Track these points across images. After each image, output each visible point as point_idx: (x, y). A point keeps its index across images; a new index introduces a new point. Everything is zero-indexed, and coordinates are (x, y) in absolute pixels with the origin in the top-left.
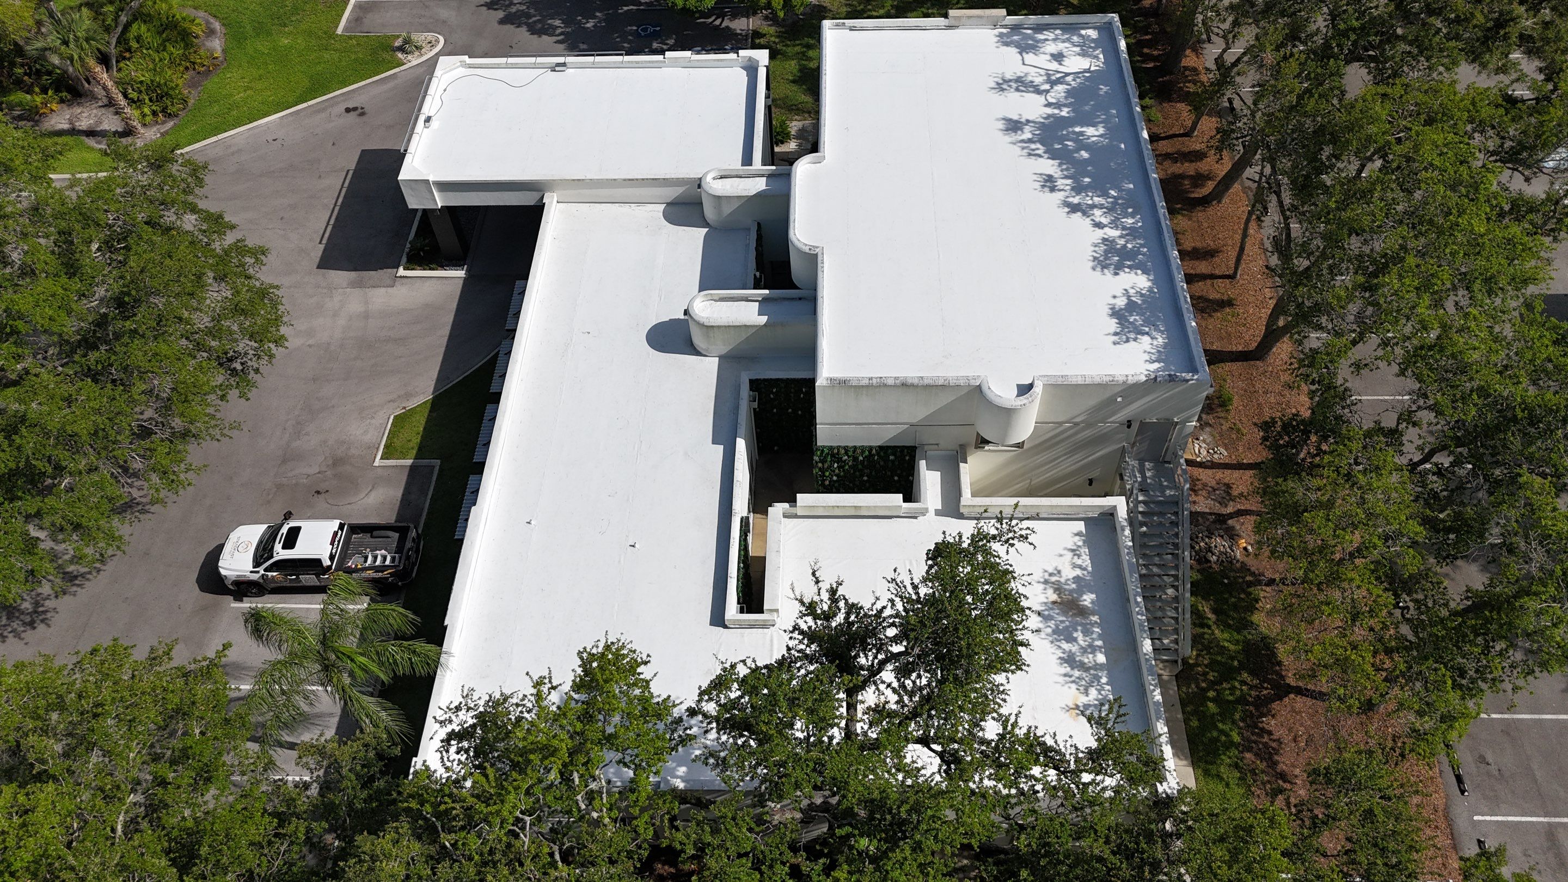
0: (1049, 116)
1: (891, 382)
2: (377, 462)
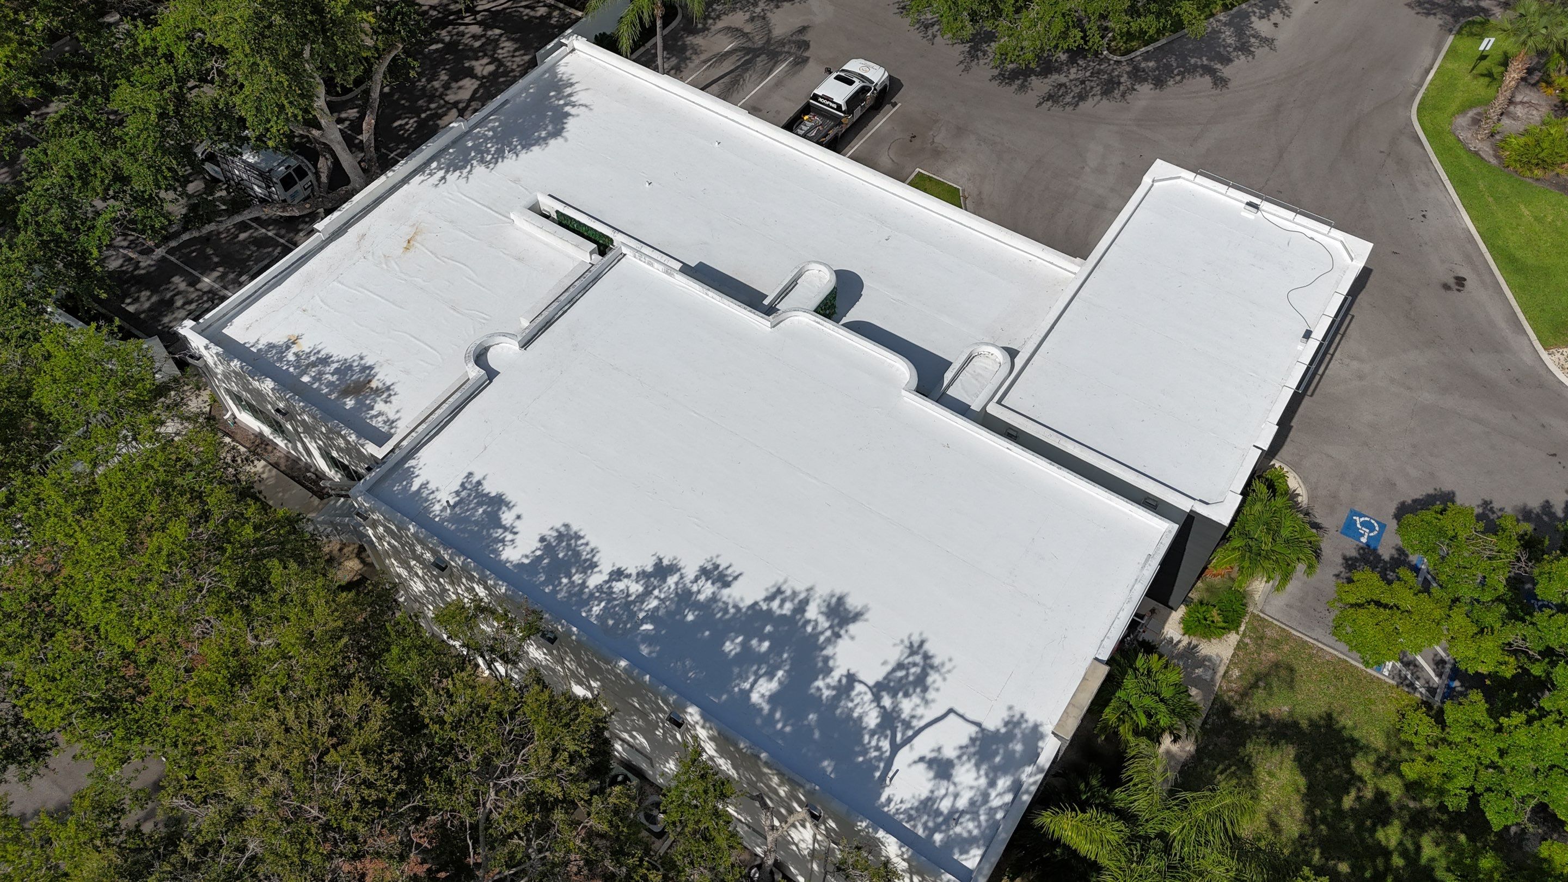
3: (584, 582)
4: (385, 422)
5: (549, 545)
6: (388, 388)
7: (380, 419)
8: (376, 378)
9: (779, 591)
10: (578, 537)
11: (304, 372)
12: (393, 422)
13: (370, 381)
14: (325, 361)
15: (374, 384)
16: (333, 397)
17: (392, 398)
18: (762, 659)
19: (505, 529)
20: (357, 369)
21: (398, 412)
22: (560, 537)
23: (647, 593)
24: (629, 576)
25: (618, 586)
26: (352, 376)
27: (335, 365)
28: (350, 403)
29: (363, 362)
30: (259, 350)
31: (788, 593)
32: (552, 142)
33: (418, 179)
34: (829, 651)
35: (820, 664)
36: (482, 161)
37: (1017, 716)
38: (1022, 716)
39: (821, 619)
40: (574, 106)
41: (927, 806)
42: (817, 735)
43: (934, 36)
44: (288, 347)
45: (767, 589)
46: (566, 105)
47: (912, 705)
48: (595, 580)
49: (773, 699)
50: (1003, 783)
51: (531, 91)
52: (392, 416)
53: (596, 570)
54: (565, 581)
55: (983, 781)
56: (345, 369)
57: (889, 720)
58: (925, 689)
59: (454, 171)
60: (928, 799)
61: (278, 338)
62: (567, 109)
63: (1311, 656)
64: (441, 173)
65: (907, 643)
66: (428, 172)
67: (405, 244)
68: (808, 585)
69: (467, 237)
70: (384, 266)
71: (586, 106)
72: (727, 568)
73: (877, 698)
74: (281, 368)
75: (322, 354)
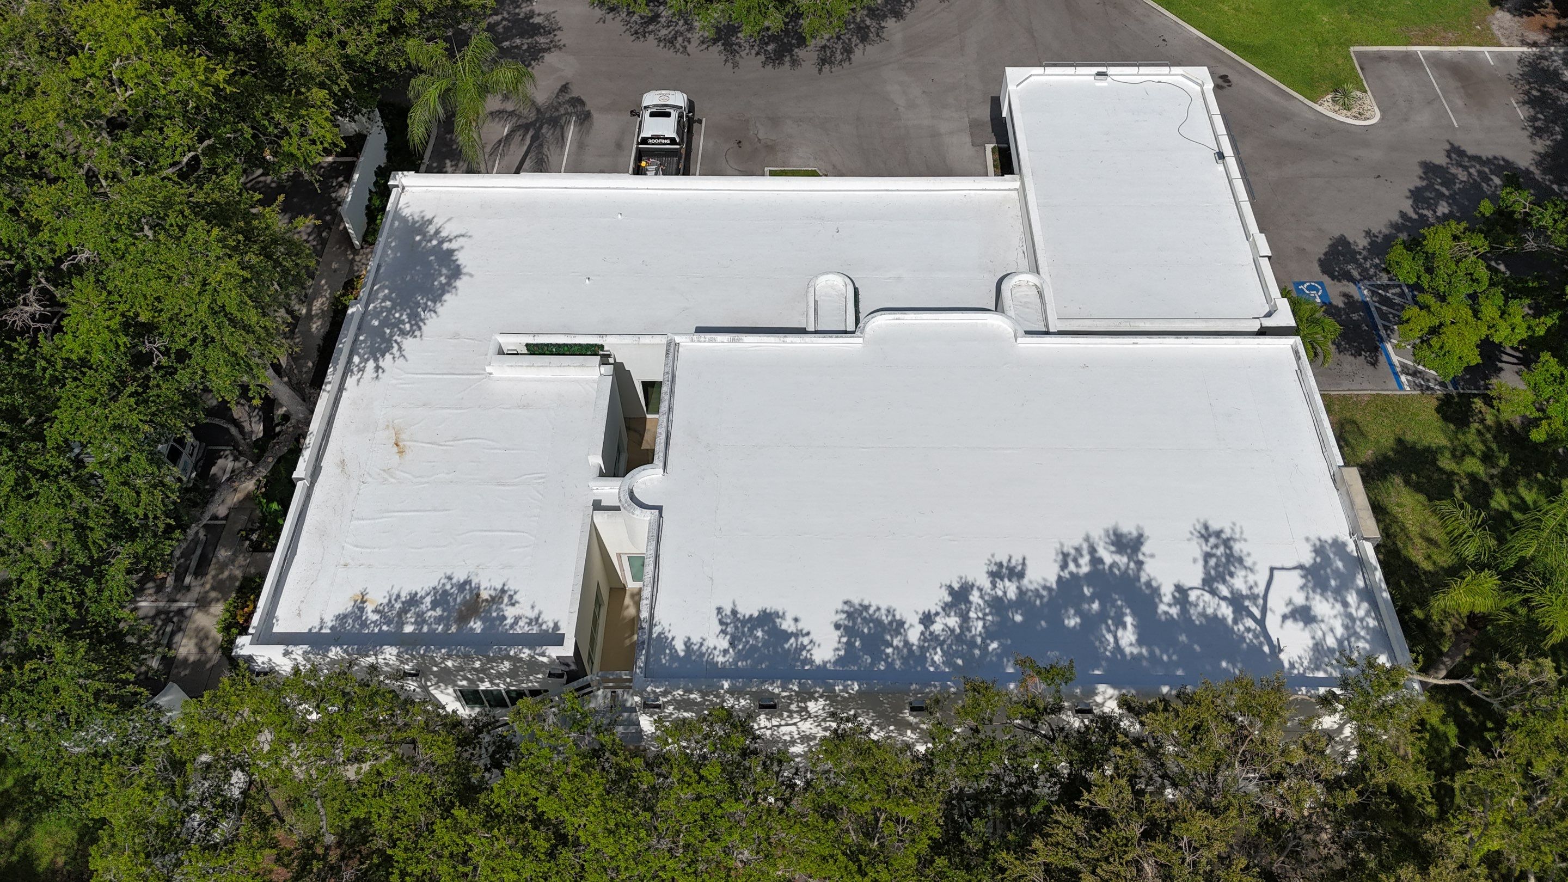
0: (1155, 588)
3: (906, 643)
4: (529, 624)
5: (846, 627)
6: (503, 591)
7: (521, 623)
8: (482, 588)
9: (1065, 556)
10: (866, 608)
11: (401, 624)
12: (537, 619)
13: (478, 595)
14: (414, 600)
15: (485, 595)
16: (453, 629)
17: (515, 597)
18: (1102, 616)
19: (796, 635)
20: (455, 590)
21: (533, 607)
22: (850, 615)
23: (965, 618)
24: (937, 614)
25: (937, 627)
26: (455, 600)
27: (428, 600)
28: (477, 626)
29: (454, 581)
30: (332, 628)
31: (1073, 552)
32: (458, 283)
33: (350, 382)
34: (1144, 579)
35: (1147, 592)
36: (403, 333)
37: (1318, 543)
38: (1320, 540)
39: (1117, 558)
40: (450, 241)
41: (1318, 649)
42: (1197, 648)
43: (685, 48)
44: (362, 609)
45: (1055, 561)
46: (441, 242)
47: (1242, 580)
48: (914, 635)
49: (1140, 642)
50: (1352, 598)
51: (393, 244)
52: (532, 615)
53: (906, 626)
54: (889, 650)
55: (1339, 606)
56: (441, 598)
57: (1236, 601)
58: (1240, 560)
59: (383, 356)
60: (1316, 644)
61: (344, 605)
62: (446, 246)
63: (1355, 403)
64: (371, 364)
65: (1196, 534)
66: (355, 369)
67: (396, 449)
68: (1083, 535)
69: (456, 411)
70: (392, 480)
71: (463, 236)
72: (1009, 561)
73: (1213, 592)
74: (372, 634)
75: (404, 596)
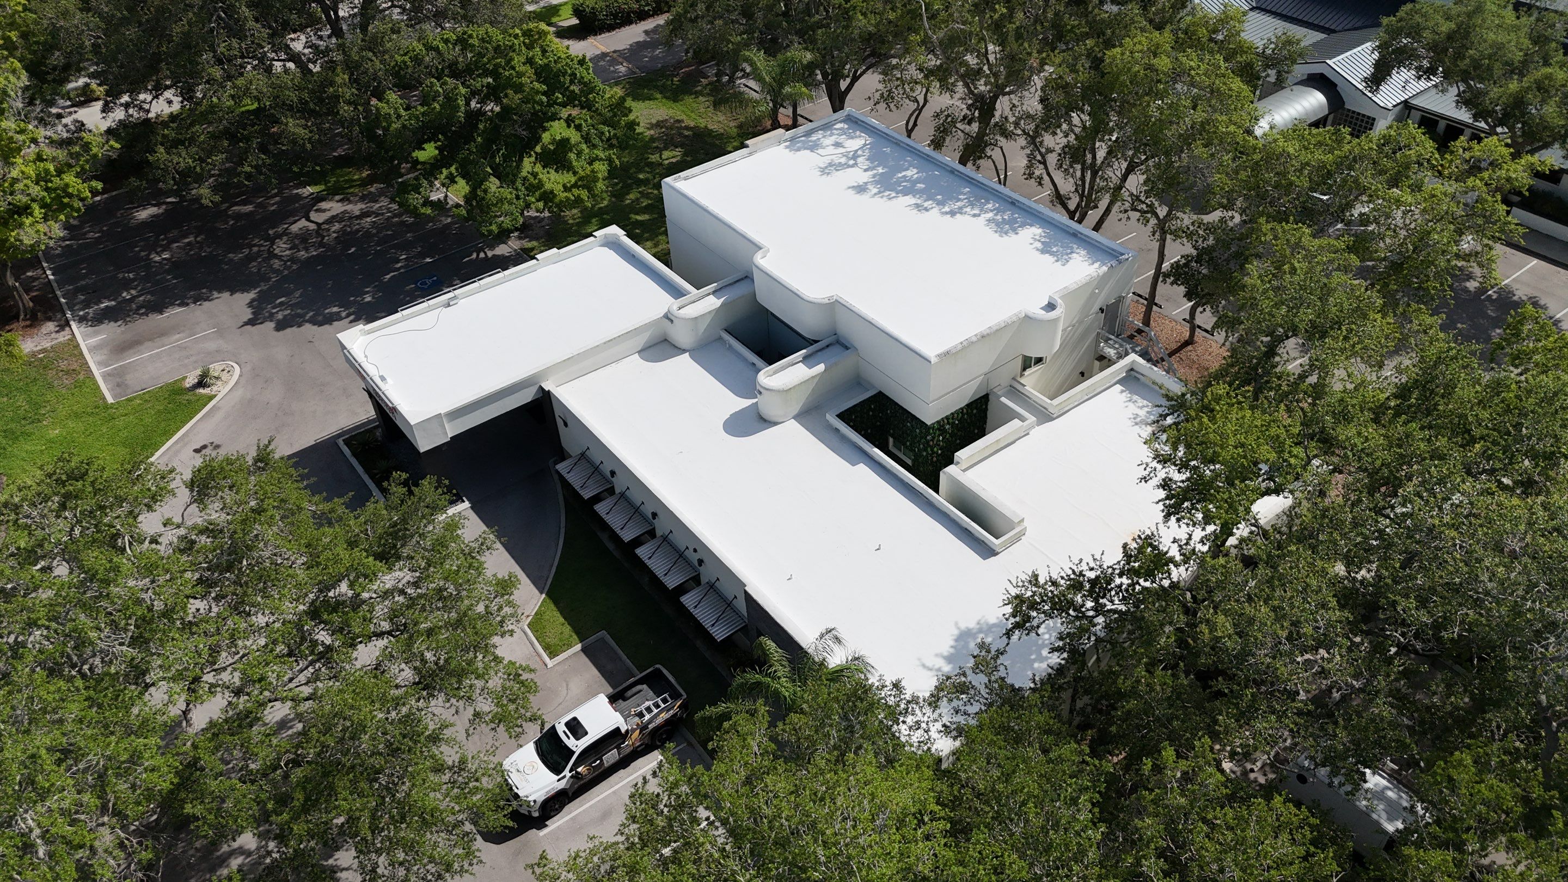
0: (874, 176)
1: (974, 339)
2: (550, 663)
7: (1141, 405)
13: (1155, 431)
15: (1150, 429)
17: (1130, 418)
21: (1126, 406)
34: (873, 180)
35: (878, 177)
38: (791, 152)
39: (871, 188)
41: (851, 138)
45: (895, 200)
57: (853, 158)
58: (829, 163)
65: (830, 176)
73: (856, 164)
